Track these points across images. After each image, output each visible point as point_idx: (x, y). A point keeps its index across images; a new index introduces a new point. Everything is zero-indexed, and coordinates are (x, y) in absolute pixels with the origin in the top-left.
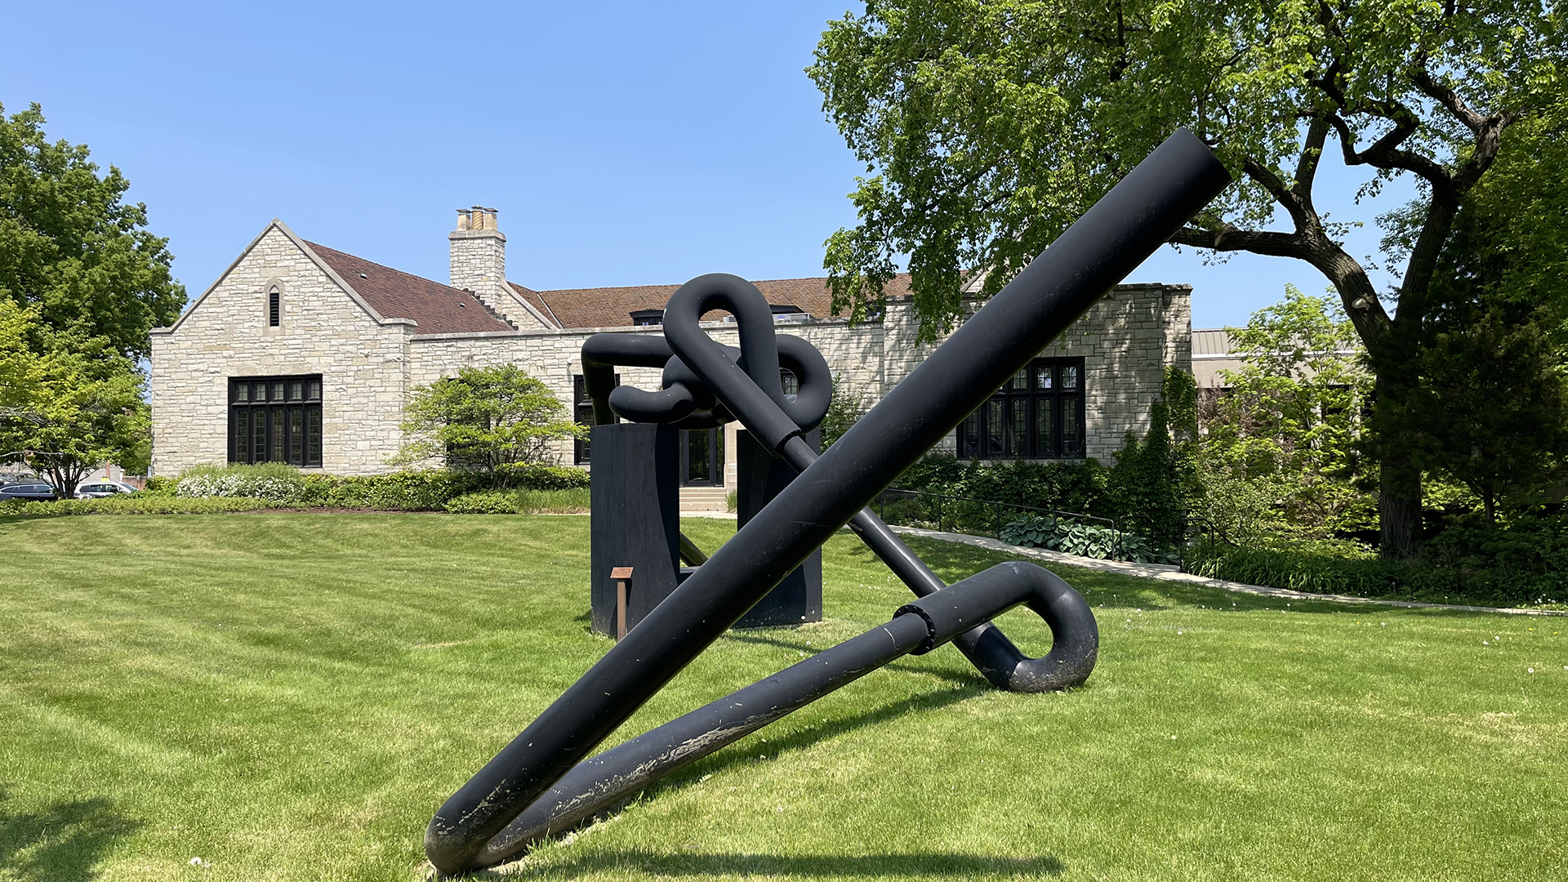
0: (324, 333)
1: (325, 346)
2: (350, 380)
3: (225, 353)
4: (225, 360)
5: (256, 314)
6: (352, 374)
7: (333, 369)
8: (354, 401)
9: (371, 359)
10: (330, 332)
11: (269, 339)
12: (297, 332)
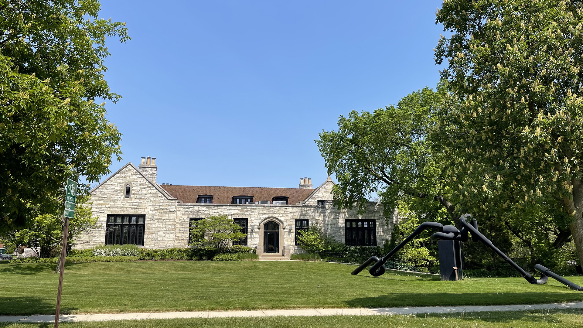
0: (147, 201)
1: (147, 205)
2: (156, 217)
3: (107, 206)
4: (106, 208)
5: (120, 193)
6: (157, 215)
7: (150, 213)
8: (157, 224)
9: (164, 210)
10: (150, 201)
11: (125, 202)
12: (136, 200)
